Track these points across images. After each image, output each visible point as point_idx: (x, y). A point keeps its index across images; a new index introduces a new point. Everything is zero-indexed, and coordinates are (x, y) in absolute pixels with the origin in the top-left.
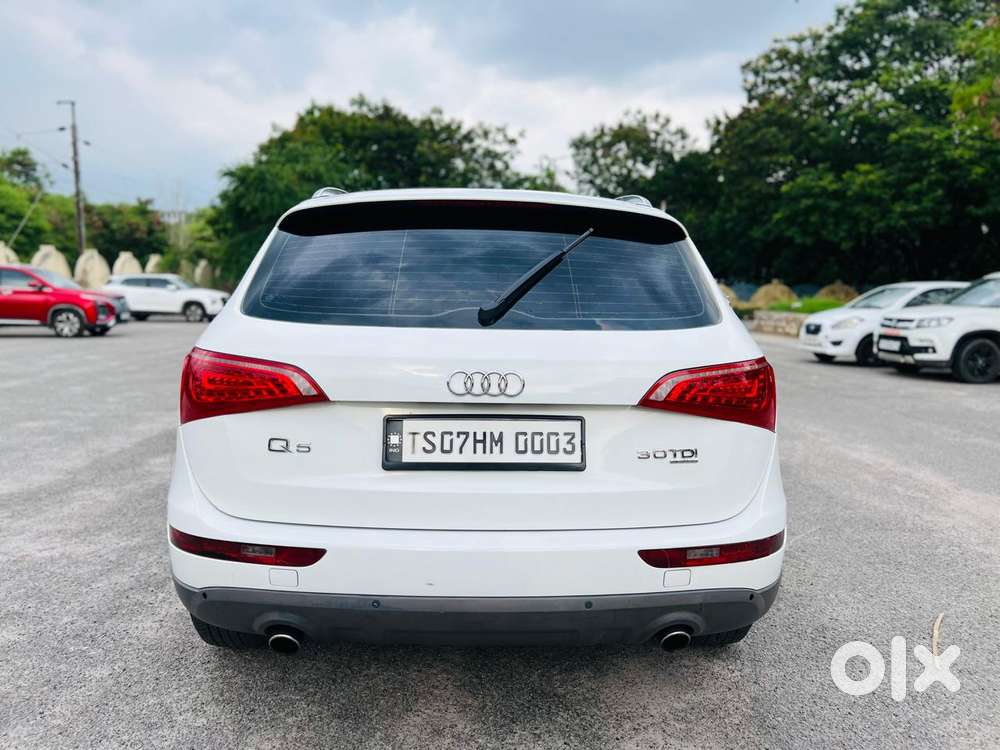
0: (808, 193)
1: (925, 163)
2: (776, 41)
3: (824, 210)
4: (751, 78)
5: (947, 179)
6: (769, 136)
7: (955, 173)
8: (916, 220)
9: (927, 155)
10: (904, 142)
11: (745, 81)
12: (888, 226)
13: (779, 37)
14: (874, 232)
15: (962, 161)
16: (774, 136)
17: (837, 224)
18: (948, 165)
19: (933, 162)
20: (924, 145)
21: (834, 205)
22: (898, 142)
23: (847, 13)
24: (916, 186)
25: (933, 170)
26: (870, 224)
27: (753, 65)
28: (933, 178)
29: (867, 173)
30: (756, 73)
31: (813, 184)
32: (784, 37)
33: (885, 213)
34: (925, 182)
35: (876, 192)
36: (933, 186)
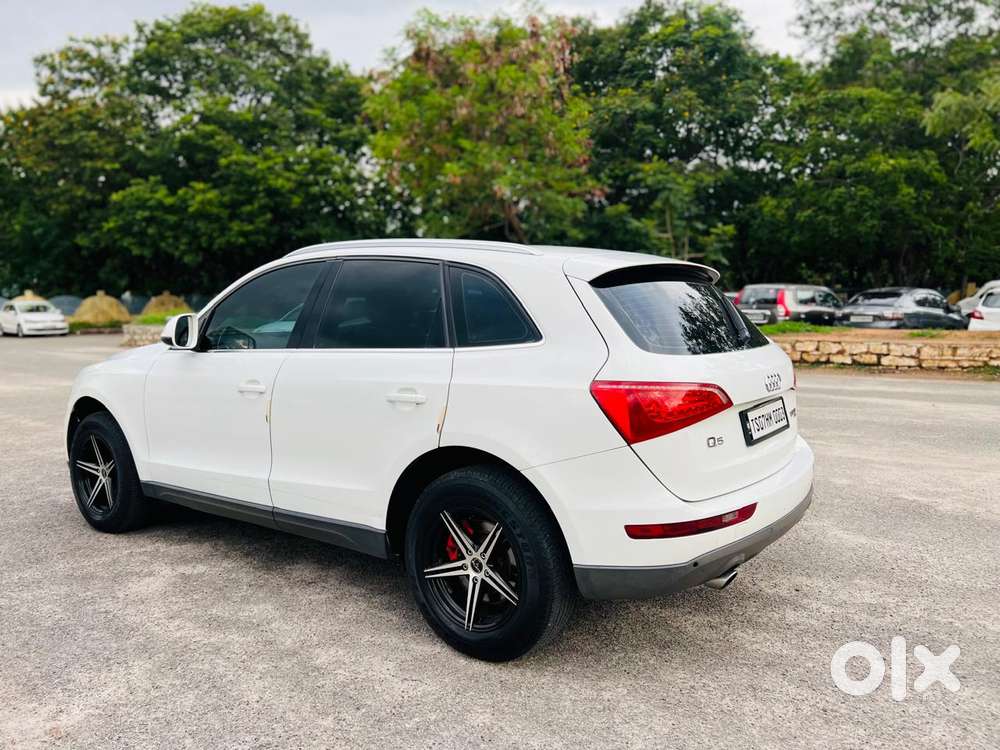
0: (142, 204)
1: (254, 189)
2: (72, 39)
3: (161, 223)
4: (46, 73)
5: (272, 204)
6: (89, 140)
7: (278, 199)
8: (253, 238)
9: (253, 181)
10: (234, 167)
11: (38, 75)
12: (228, 242)
13: (74, 36)
14: (216, 247)
15: (284, 191)
16: (94, 141)
17: (176, 238)
18: (272, 192)
19: (261, 188)
20: (250, 172)
21: (172, 219)
22: (228, 167)
23: (147, 30)
24: (247, 208)
25: (261, 195)
26: (211, 239)
27: (49, 60)
28: (263, 201)
29: (204, 191)
30: (53, 68)
31: (148, 196)
32: (80, 38)
33: (223, 230)
34: (256, 205)
35: (215, 210)
36: (263, 209)
